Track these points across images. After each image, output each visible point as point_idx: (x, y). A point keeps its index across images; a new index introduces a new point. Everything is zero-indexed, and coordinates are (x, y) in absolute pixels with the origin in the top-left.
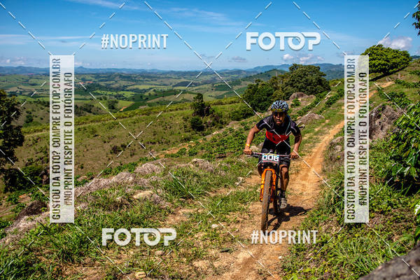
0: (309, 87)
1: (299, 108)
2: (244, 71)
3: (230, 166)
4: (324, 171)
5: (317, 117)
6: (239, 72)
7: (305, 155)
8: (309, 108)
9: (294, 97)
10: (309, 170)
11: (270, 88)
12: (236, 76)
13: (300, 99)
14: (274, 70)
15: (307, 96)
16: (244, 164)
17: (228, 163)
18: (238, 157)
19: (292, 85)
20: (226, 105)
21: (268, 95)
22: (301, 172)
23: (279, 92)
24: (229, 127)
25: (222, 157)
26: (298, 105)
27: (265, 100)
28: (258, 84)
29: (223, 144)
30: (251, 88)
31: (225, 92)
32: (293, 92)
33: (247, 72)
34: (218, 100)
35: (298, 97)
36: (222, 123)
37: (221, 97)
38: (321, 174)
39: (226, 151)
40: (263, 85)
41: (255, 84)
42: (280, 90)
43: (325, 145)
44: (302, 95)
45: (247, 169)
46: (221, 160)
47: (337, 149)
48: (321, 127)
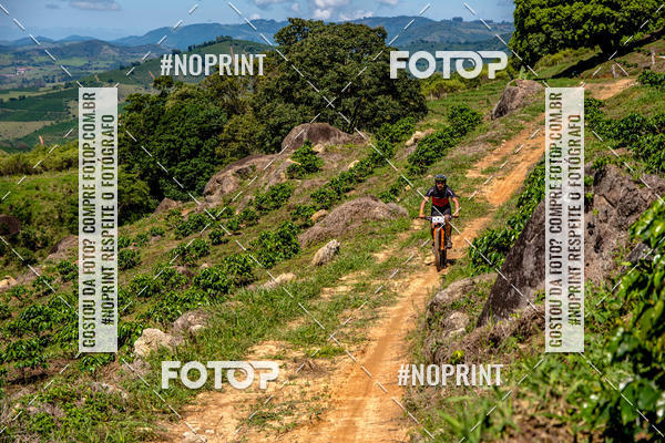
0: (349, 102)
1: (317, 181)
2: (111, 45)
3: (60, 413)
4: (412, 407)
5: (380, 209)
6: (91, 47)
7: (341, 352)
8: (355, 179)
9: (299, 139)
10: (357, 408)
11: (213, 109)
12: (78, 62)
13: (319, 148)
14: (222, 40)
15: (344, 136)
16: (116, 403)
17: (53, 400)
18: (94, 377)
19: (287, 96)
20: (46, 176)
21: (206, 134)
22: (331, 418)
23: (245, 123)
24: (57, 258)
25: (33, 379)
26: (311, 169)
27: (194, 153)
28: (164, 95)
29: (36, 328)
30: (138, 109)
31: (38, 125)
32: (292, 123)
33: (122, 47)
34: (10, 157)
35: (313, 137)
36: (31, 244)
37: (25, 144)
38: (402, 420)
39: (49, 352)
40: (184, 96)
41: (154, 93)
42: (249, 114)
43: (411, 311)
44: (326, 134)
45: (129, 421)
46: (24, 391)
47: (453, 327)
48: (395, 245)
